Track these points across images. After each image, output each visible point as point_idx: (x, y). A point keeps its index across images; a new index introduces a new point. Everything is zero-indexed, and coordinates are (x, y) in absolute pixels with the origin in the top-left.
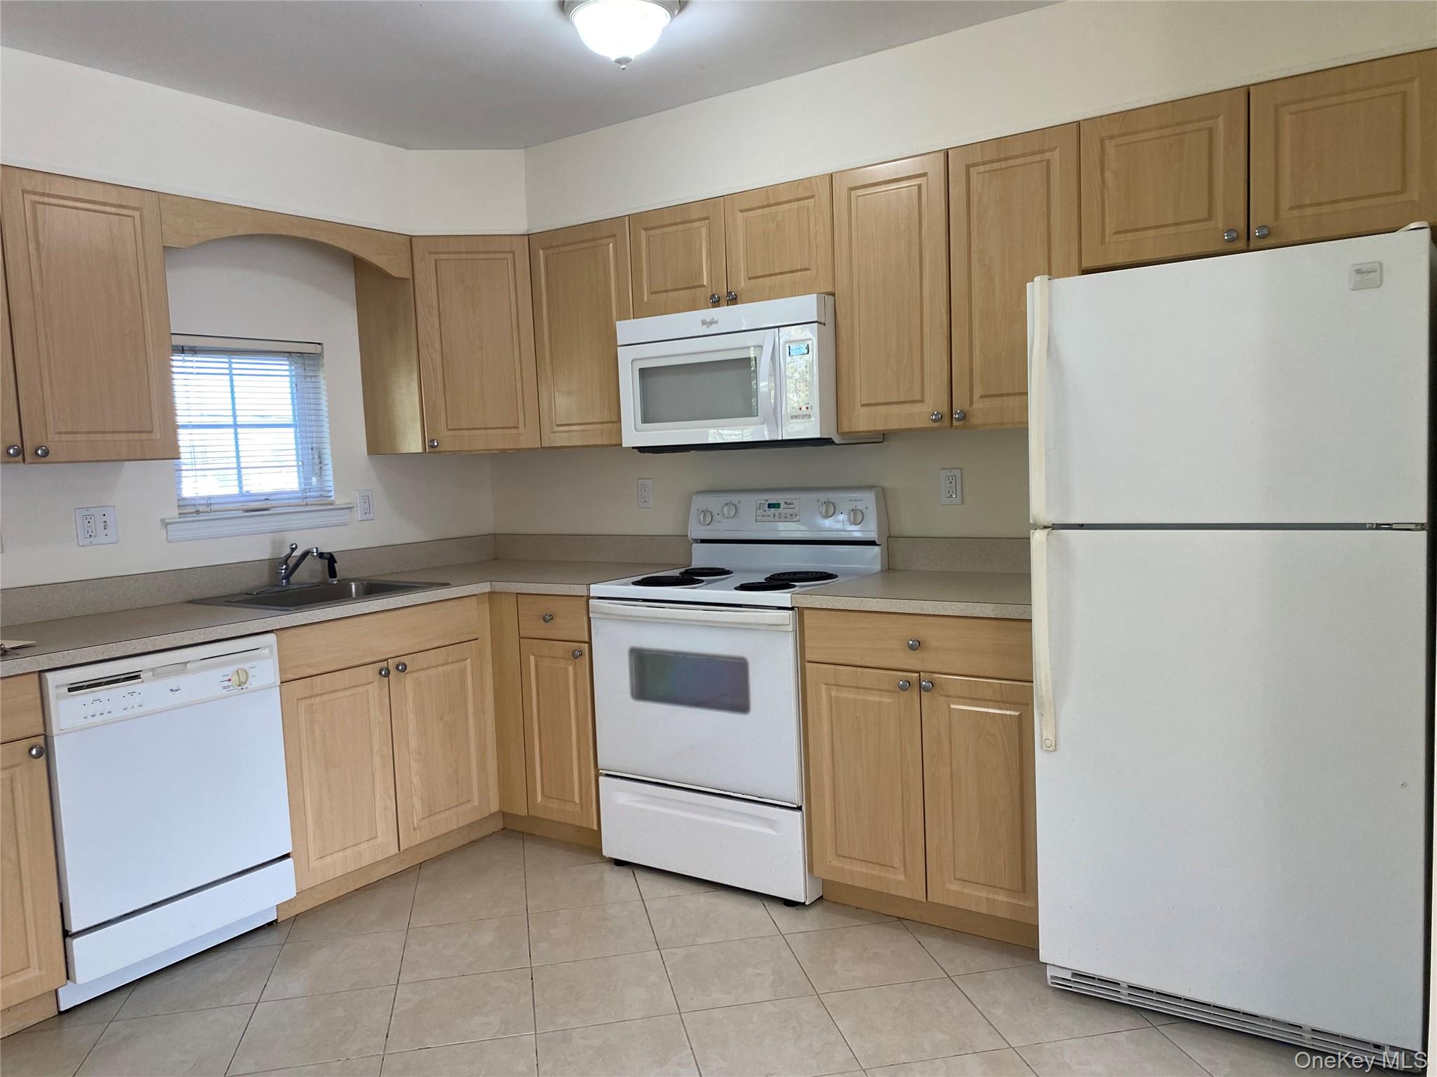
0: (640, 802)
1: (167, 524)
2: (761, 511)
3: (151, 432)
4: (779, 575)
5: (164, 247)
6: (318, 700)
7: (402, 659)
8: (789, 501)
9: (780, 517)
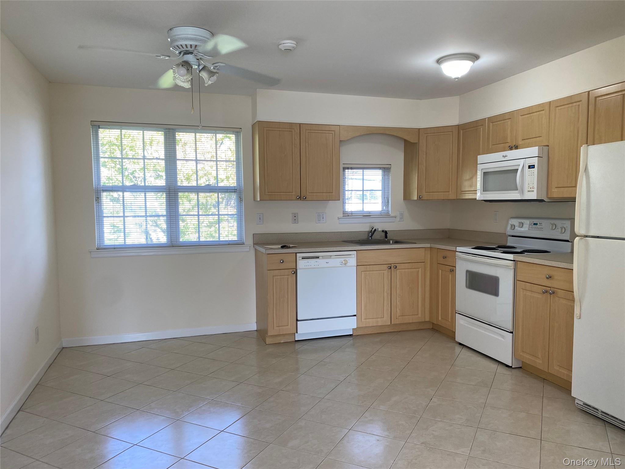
0: (466, 323)
1: (339, 219)
2: (531, 226)
3: (332, 193)
4: (526, 250)
5: (340, 141)
6: (368, 272)
7: (396, 265)
8: (541, 223)
9: (537, 229)
